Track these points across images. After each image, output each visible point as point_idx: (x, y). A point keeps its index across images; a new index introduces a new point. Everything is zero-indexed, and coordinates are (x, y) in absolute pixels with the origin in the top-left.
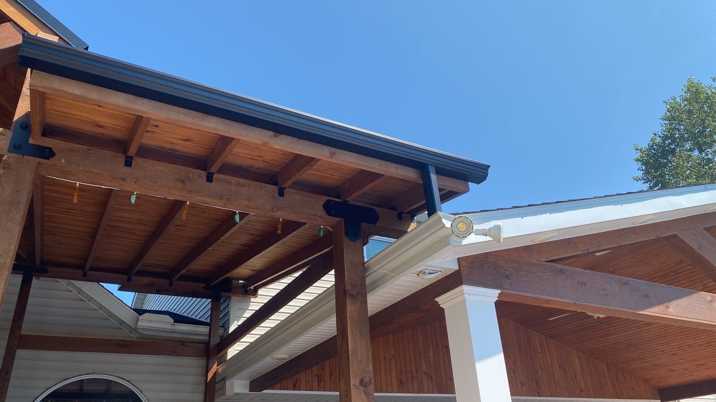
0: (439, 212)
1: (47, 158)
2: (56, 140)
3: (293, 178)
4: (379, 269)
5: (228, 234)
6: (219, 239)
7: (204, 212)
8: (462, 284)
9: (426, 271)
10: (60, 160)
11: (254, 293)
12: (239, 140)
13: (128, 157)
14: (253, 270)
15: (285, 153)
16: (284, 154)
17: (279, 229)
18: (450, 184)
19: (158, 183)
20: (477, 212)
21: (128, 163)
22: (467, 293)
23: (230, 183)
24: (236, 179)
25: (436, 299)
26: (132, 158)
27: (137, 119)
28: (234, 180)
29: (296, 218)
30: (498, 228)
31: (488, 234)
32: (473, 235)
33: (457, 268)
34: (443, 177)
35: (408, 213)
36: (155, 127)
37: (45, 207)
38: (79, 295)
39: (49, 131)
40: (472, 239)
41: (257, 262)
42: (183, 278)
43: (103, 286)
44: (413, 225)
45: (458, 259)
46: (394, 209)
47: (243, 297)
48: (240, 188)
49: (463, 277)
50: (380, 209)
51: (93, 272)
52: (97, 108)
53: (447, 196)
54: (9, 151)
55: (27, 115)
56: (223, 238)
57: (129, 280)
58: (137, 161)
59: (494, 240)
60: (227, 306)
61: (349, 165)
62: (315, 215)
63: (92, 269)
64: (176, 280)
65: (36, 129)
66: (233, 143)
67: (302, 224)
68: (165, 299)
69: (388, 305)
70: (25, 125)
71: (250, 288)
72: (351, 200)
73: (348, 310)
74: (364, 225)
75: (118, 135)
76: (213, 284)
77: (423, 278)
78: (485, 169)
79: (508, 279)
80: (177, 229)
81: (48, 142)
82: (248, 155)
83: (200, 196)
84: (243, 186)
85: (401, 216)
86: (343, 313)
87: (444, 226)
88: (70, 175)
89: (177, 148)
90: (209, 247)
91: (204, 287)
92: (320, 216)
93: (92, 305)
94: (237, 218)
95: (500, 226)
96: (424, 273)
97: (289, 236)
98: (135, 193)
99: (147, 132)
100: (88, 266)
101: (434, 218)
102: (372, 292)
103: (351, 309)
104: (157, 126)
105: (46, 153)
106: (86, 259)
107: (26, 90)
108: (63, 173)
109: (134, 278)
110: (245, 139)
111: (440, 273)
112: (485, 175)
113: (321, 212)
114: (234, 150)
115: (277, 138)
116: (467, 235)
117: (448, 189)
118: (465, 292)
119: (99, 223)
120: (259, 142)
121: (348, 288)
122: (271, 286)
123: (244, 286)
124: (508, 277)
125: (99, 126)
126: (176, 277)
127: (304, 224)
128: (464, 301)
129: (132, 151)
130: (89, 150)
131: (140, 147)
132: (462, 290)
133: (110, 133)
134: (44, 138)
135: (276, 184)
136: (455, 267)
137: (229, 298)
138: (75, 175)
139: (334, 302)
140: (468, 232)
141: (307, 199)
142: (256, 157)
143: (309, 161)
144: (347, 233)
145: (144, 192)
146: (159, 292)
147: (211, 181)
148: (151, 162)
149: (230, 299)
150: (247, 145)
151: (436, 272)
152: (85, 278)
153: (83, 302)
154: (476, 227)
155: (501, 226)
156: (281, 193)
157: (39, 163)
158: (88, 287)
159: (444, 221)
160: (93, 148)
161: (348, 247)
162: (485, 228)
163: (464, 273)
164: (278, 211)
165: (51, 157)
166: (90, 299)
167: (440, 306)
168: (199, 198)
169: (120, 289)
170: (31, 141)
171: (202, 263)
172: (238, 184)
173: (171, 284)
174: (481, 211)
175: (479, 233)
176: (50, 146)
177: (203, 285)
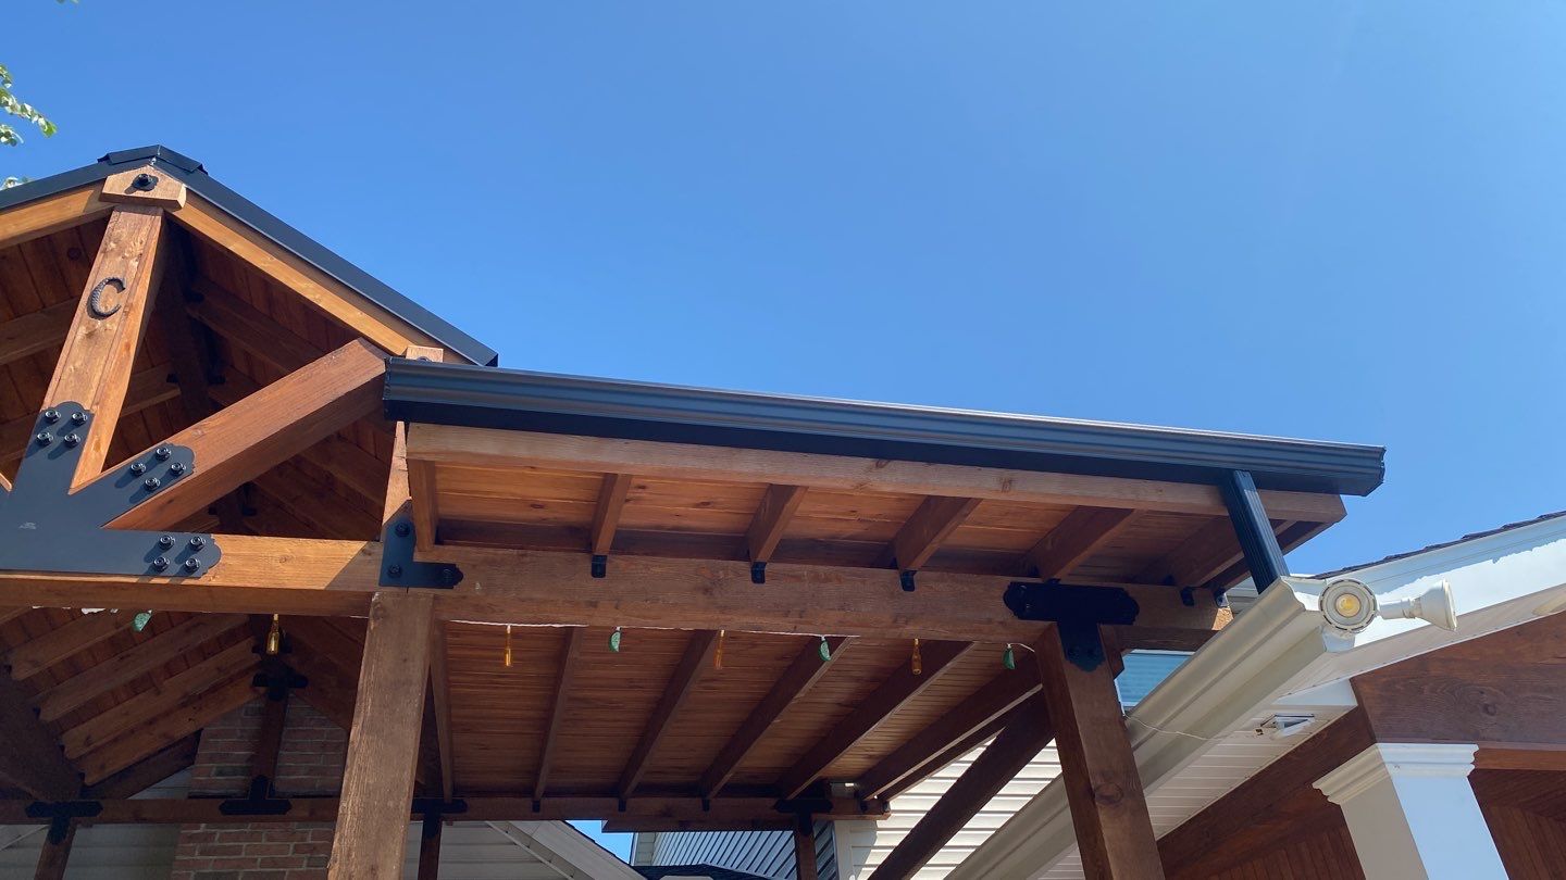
0: (1284, 579)
1: (450, 586)
2: (460, 548)
3: (928, 547)
4: (1161, 728)
5: (809, 686)
6: (791, 697)
7: (754, 645)
8: (1373, 741)
9: (1278, 719)
10: (473, 586)
11: (882, 808)
12: (807, 488)
13: (596, 558)
14: (870, 757)
15: (901, 498)
16: (900, 500)
17: (916, 664)
18: (1296, 506)
19: (661, 602)
20: (1377, 563)
21: (598, 570)
22: (1391, 762)
23: (798, 578)
24: (810, 567)
25: (1316, 785)
26: (604, 558)
27: (604, 481)
28: (805, 569)
29: (949, 634)
30: (1439, 595)
31: (1415, 613)
32: (1378, 620)
33: (1353, 703)
34: (1274, 493)
35: (1205, 586)
36: (640, 490)
37: (451, 678)
38: (530, 851)
39: (448, 531)
40: (1378, 630)
41: (877, 738)
42: (730, 790)
43: (573, 827)
44: (1223, 617)
45: (1352, 680)
46: (1169, 581)
47: (858, 819)
48: (822, 585)
49: (1374, 723)
50: (1136, 586)
51: (552, 800)
52: (527, 472)
53: (1294, 534)
54: (382, 583)
55: (407, 508)
56: (800, 695)
57: (622, 807)
58: (616, 564)
59: (1433, 624)
60: (828, 843)
61: (1049, 500)
62: (990, 621)
63: (547, 794)
64: (716, 797)
65: (425, 531)
66: (797, 494)
67: (960, 646)
68: (695, 840)
69: (1199, 809)
70: (405, 528)
71: (870, 797)
72: (1064, 576)
73: (1107, 832)
74: (1106, 629)
75: (573, 517)
76: (792, 796)
77: (1272, 739)
78: (1376, 459)
79: (1492, 715)
80: (705, 688)
81: (447, 554)
82: (827, 513)
83: (745, 615)
84: (827, 580)
85: (1192, 598)
86: (1096, 841)
87: (1302, 609)
88: (494, 611)
89: (685, 523)
90: (774, 718)
91: (775, 807)
92: (1001, 623)
93: (556, 869)
94: (824, 649)
95: (1441, 591)
96: (1274, 725)
97: (940, 674)
98: (618, 628)
99: (627, 501)
100: (541, 787)
101: (1272, 593)
102: (1152, 786)
103: (1111, 829)
104: (643, 487)
105: (447, 576)
106: (535, 773)
107: (399, 461)
108: (480, 610)
109: (632, 802)
110: (818, 483)
111: (1312, 720)
112: (1378, 472)
113: (1002, 612)
114: (799, 508)
115: (882, 470)
116: (1364, 624)
117: (1292, 519)
118: (1385, 759)
119: (553, 698)
120: (847, 486)
121: (1095, 782)
122: (915, 789)
123: (856, 794)
124: (1490, 709)
125: (535, 506)
126: (715, 792)
127: (967, 644)
128: (1388, 781)
129: (603, 543)
130: (523, 555)
131: (617, 532)
132: (1379, 756)
133: (557, 515)
134: (441, 547)
135: (893, 565)
136: (1351, 702)
137: (830, 823)
138: (502, 611)
139: (1067, 816)
140: (1368, 613)
141: (966, 589)
142: (844, 514)
143: (959, 505)
144: (1070, 654)
145: (636, 623)
146: (684, 826)
147: (763, 581)
148: (642, 561)
149: (833, 828)
150: (825, 494)
151: (1303, 719)
152: (537, 812)
153: (539, 864)
154: (1382, 600)
155: (1447, 590)
156: (908, 585)
157: (436, 598)
158: (544, 832)
159: (1300, 596)
160: (529, 552)
161: (1078, 685)
162: (1405, 599)
163: (1374, 714)
164: (906, 623)
165: (456, 583)
166: (552, 857)
167: (1329, 800)
168: (745, 620)
169: (606, 829)
170: (418, 557)
171: (765, 753)
172: (816, 578)
173: (706, 807)
174: (1388, 559)
175: (1391, 613)
176: (451, 561)
177: (771, 802)
